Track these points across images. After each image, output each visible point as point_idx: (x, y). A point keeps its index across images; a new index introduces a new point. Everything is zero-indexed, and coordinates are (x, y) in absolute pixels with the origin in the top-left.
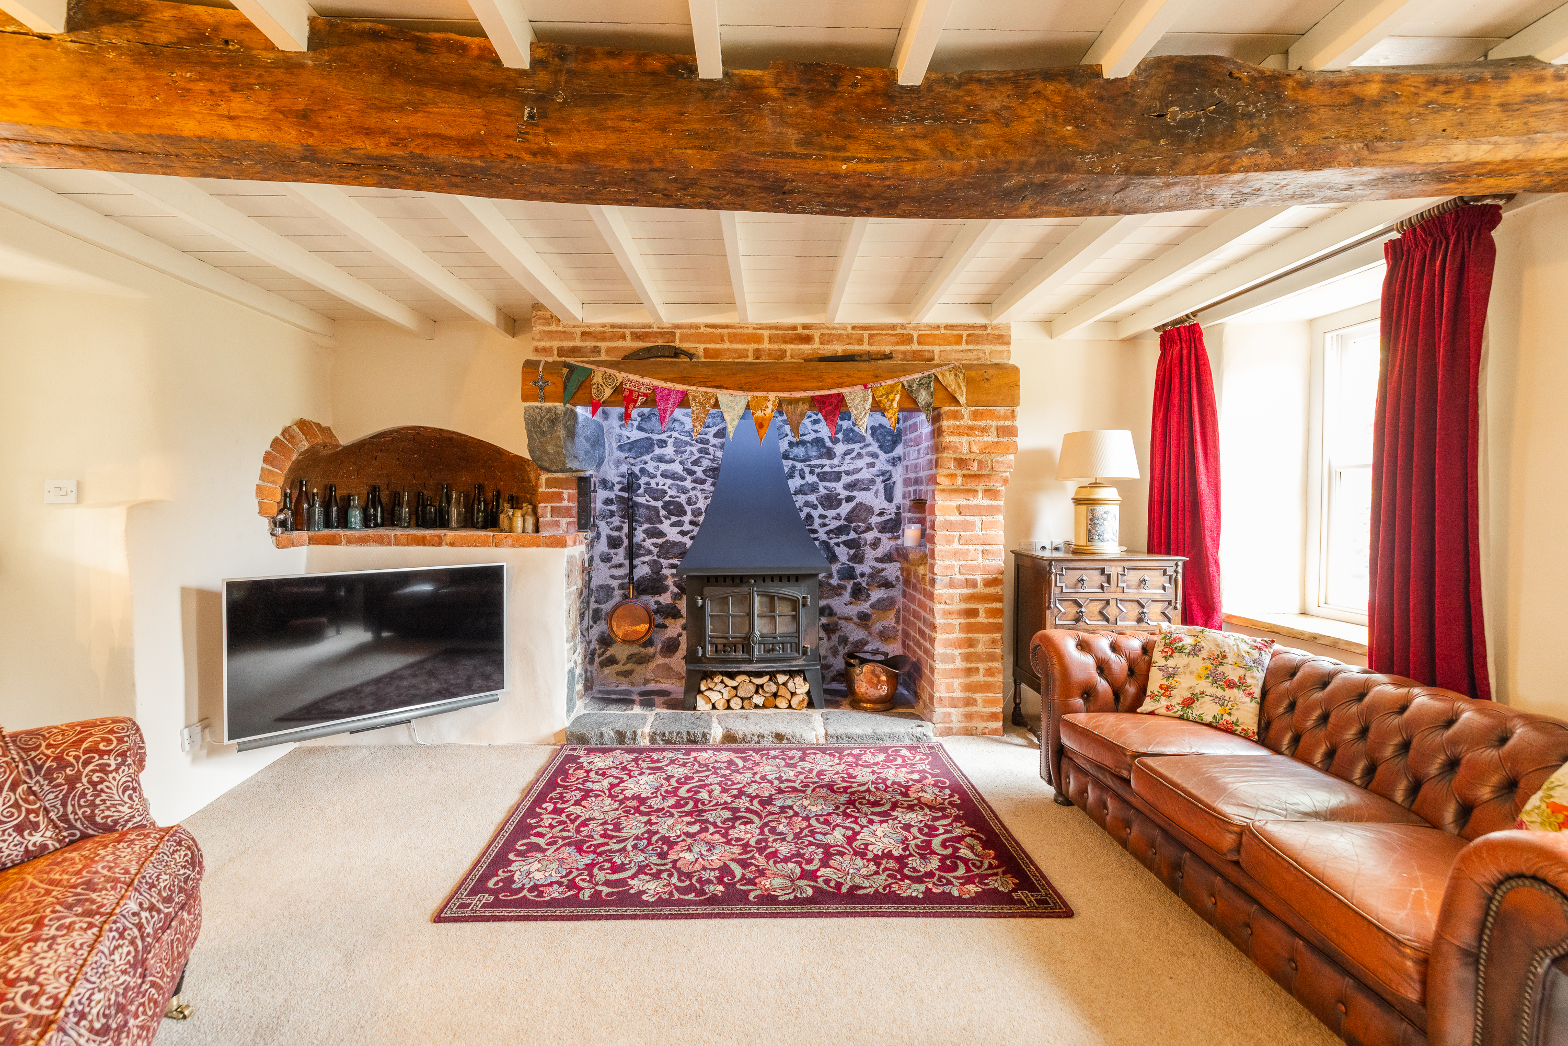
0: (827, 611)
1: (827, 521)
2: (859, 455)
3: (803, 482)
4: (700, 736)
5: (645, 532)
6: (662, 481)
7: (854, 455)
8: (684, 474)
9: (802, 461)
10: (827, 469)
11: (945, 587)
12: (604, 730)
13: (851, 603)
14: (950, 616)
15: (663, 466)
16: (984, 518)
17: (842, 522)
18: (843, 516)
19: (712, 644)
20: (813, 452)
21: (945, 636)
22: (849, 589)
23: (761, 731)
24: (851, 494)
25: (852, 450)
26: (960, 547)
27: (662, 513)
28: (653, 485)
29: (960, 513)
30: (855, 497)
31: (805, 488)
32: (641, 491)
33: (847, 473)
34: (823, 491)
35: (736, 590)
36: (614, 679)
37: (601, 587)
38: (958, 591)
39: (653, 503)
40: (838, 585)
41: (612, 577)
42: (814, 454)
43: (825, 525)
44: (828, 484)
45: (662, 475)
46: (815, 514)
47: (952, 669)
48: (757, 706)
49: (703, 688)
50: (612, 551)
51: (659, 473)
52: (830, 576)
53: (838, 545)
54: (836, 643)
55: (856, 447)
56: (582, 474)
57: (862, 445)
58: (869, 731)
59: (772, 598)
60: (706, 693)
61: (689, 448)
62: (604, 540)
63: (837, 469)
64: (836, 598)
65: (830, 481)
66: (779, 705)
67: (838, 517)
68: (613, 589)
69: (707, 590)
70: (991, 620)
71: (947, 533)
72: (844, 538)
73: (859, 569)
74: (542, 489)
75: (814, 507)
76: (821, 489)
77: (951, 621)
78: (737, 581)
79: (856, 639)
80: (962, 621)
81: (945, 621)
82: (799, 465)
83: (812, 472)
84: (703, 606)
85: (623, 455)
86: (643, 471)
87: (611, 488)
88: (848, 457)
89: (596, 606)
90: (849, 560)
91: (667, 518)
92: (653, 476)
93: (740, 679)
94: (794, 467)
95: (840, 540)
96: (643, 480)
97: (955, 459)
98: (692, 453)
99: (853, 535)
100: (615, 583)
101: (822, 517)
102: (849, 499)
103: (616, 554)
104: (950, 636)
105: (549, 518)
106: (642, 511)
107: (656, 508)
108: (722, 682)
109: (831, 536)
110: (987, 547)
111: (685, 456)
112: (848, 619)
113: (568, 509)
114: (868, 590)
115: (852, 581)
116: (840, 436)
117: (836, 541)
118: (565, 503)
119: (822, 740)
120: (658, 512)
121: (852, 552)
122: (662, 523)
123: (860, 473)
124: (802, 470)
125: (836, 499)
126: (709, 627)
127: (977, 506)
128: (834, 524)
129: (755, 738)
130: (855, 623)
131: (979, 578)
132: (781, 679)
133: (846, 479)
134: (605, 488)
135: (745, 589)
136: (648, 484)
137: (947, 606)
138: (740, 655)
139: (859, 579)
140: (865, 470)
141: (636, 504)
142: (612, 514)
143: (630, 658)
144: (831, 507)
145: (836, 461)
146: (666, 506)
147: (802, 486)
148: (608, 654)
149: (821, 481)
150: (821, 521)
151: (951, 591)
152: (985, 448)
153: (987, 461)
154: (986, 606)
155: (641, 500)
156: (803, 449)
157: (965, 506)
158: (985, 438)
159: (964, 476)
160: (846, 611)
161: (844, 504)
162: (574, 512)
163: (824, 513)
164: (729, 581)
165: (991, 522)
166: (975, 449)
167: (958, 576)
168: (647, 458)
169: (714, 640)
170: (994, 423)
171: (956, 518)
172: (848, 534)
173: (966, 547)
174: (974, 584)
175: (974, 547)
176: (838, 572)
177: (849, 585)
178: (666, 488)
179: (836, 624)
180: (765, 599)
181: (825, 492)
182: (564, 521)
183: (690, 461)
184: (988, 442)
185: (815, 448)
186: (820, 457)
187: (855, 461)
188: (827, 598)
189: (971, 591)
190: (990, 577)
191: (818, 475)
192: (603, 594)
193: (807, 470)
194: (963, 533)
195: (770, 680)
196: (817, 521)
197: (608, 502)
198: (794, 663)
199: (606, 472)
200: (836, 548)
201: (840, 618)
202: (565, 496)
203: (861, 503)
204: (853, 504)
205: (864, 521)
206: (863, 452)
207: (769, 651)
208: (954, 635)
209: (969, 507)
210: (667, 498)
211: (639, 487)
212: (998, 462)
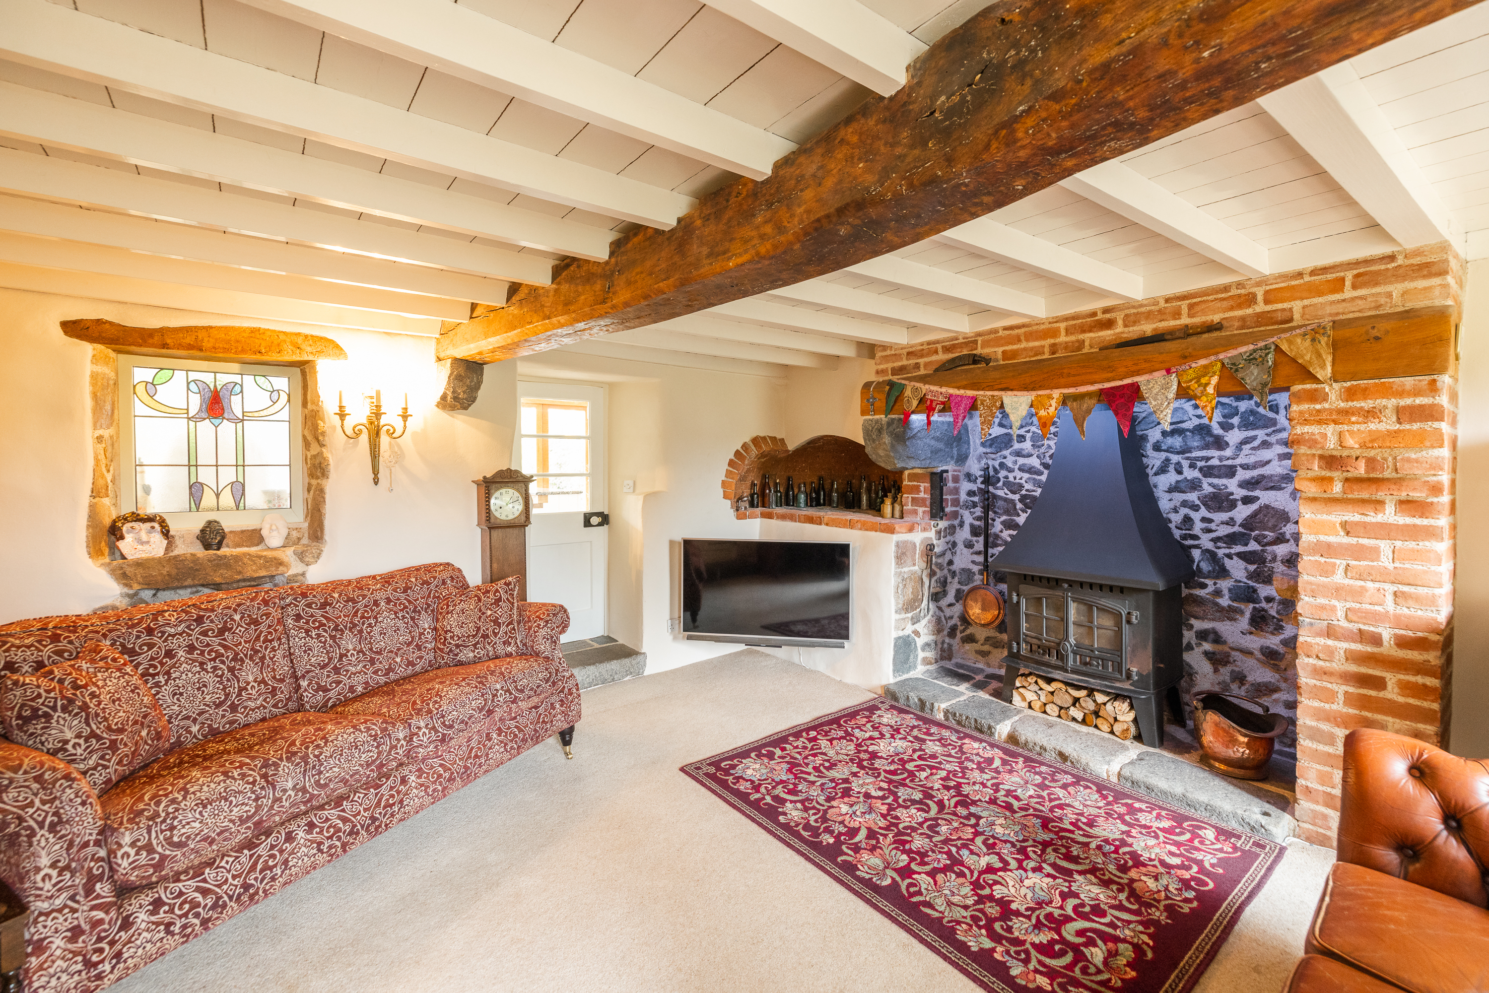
0: (1212, 636)
1: (1213, 526)
2: (1265, 444)
3: (1180, 478)
4: (986, 727)
5: (1002, 523)
6: (1019, 474)
7: (1256, 443)
8: (1041, 468)
9: (1178, 453)
10: (1215, 462)
11: (1319, 634)
12: (911, 694)
13: (1251, 633)
14: (1325, 677)
15: (1021, 461)
16: (1398, 544)
17: (1236, 529)
18: (1239, 521)
19: (1027, 642)
20: (1195, 442)
21: (1316, 704)
22: (1248, 615)
23: (1045, 744)
24: (1251, 494)
25: (1254, 438)
26: (1347, 581)
27: (1019, 506)
28: (1011, 479)
29: (1348, 533)
30: (1257, 498)
31: (1182, 485)
32: (1000, 484)
33: (1245, 467)
34: (1207, 489)
35: (1050, 592)
36: (973, 656)
37: (963, 570)
38: (1345, 645)
39: (1011, 496)
40: (1229, 606)
41: (973, 562)
42: (1196, 444)
43: (1210, 531)
44: (1215, 481)
45: (1020, 469)
46: (1196, 516)
47: (1329, 754)
48: (1074, 719)
49: (1018, 684)
50: (975, 539)
51: (1017, 467)
52: (1218, 593)
53: (1230, 556)
54: (1228, 679)
55: (1261, 434)
56: (935, 470)
57: (1270, 430)
58: (1178, 789)
59: (1090, 607)
60: (1021, 690)
61: (1046, 442)
62: (967, 528)
63: (1230, 462)
64: (1228, 623)
65: (1219, 477)
66: (1100, 726)
67: (1231, 522)
68: (974, 573)
69: (1023, 588)
70: (1411, 701)
71: (1322, 560)
72: (1239, 549)
73: (1264, 591)
74: (906, 483)
75: (1196, 508)
76: (1205, 486)
77: (1329, 686)
78: (1054, 583)
79: (1259, 680)
80: (1351, 690)
81: (1318, 683)
82: (1175, 458)
83: (1192, 466)
84: (1018, 602)
85: (985, 450)
86: (1002, 465)
87: (975, 481)
88: (1248, 446)
89: (959, 586)
90: (1249, 578)
91: (1024, 511)
92: (1011, 470)
93: (1055, 685)
94: (1167, 460)
95: (1233, 551)
96: (1002, 473)
97: (1321, 457)
98: (1049, 447)
99: (1253, 546)
100: (976, 568)
101: (1204, 520)
102: (1247, 500)
103: (977, 542)
104: (1327, 706)
105: (910, 507)
106: (1000, 503)
107: (1012, 502)
108: (1036, 682)
109: (1219, 544)
110: (1406, 589)
111: (1042, 450)
112: (1248, 653)
113: (924, 500)
114: (1279, 620)
115: (1251, 606)
116: (1236, 421)
117: (1227, 551)
118: (922, 495)
119: (1114, 779)
120: (1015, 505)
121: (1252, 568)
122: (1019, 515)
123: (1267, 467)
124: (1178, 463)
125: (1227, 499)
126: (1024, 625)
127: (1382, 526)
128: (1224, 531)
129: (1038, 749)
130: (1258, 660)
131: (1387, 634)
132: (1100, 698)
133: (1242, 475)
134: (970, 480)
135: (1059, 593)
136: (1006, 477)
137: (1321, 663)
138: (1053, 660)
139: (1264, 605)
140: (1275, 463)
141: (995, 497)
142: (975, 505)
143: (987, 639)
144: (1220, 509)
145: (1228, 452)
146: (1023, 499)
147: (1177, 482)
148: (968, 632)
149: (1205, 476)
150: (1204, 525)
151: (1330, 642)
152: (1372, 441)
153: (1385, 459)
154: (1402, 677)
155: (1000, 493)
156: (1180, 439)
157: (1357, 524)
158: (1372, 426)
159: (1347, 480)
160: (1242, 641)
161: (1240, 506)
162: (928, 503)
163: (1209, 515)
164: (1045, 582)
165: (1413, 550)
166: (1350, 442)
167: (1344, 624)
168: (1006, 452)
169: (1029, 639)
170: (1392, 402)
171: (1340, 538)
172: (1246, 545)
173: (1362, 583)
174: (1376, 640)
175: (1377, 585)
176: (1230, 590)
177: (1248, 609)
178: (1023, 481)
179: (1228, 655)
180: (1082, 607)
181: (1211, 490)
182: (921, 510)
183: (1047, 455)
184: (1377, 431)
185: (1197, 438)
186: (1206, 447)
187: (1258, 452)
188: (1213, 620)
189: (1369, 649)
190: (1410, 633)
191: (1201, 469)
192: (964, 577)
193: (1185, 464)
194: (1353, 563)
195: (1088, 696)
196: (1198, 526)
197: (971, 493)
198: (1118, 685)
199: (970, 467)
200: (1226, 560)
201: (1233, 649)
202: (922, 489)
203: (1267, 507)
204: (1254, 507)
205: (1273, 529)
206: (1273, 439)
207: (1086, 664)
208: (1334, 707)
209: (1364, 525)
210: (1024, 492)
211: (999, 480)
212: (1409, 460)
